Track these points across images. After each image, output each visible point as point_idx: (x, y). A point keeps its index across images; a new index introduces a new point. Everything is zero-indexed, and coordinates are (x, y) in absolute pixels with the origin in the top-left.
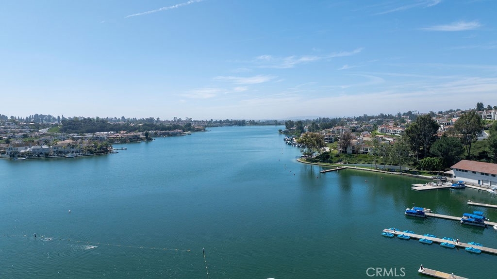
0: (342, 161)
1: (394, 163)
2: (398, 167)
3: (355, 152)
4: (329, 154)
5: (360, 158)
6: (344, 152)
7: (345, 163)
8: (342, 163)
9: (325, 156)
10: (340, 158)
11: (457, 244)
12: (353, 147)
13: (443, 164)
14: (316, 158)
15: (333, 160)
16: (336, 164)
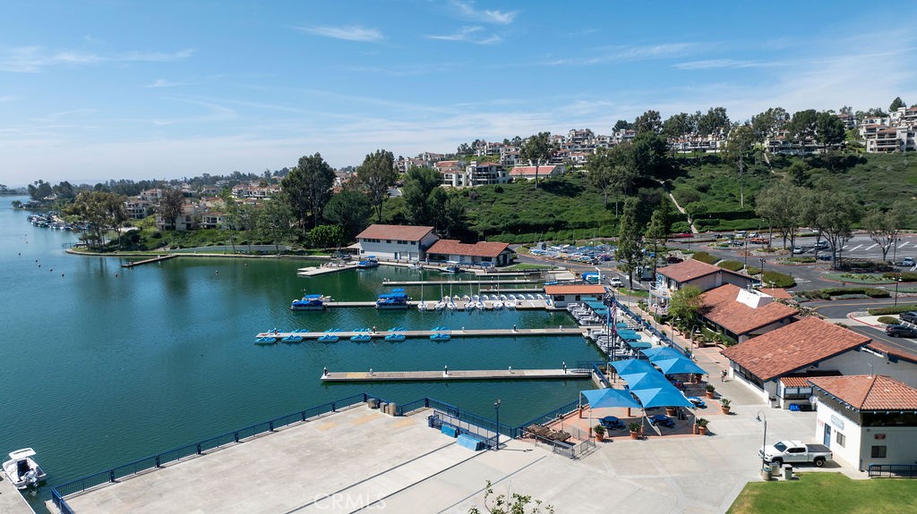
0: (166, 244)
1: (266, 241)
2: (272, 247)
3: (192, 227)
4: (139, 234)
5: (203, 236)
6: (171, 228)
7: (174, 248)
8: (168, 249)
9: (130, 238)
10: (163, 240)
11: (373, 334)
12: (188, 218)
13: (345, 234)
14: (111, 243)
15: (147, 245)
16: (156, 251)
